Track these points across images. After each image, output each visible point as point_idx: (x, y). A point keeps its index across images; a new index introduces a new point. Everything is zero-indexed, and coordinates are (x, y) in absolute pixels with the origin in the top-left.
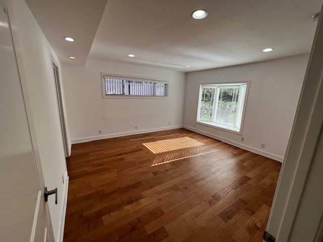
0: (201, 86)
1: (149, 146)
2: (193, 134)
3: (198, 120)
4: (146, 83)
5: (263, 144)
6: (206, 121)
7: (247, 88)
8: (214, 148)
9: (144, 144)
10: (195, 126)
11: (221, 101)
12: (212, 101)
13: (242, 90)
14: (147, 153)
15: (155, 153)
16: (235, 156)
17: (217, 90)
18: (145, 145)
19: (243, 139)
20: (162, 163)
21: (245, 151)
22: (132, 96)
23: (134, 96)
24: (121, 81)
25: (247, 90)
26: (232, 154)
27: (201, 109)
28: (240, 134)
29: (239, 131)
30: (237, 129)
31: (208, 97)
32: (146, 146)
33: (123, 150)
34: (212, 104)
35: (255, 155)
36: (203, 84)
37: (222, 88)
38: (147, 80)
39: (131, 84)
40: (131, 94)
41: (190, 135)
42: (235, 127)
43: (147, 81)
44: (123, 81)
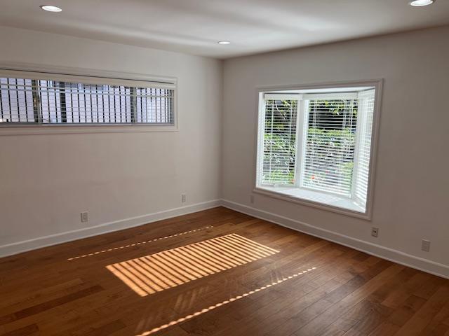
0: (261, 94)
1: (123, 272)
2: (247, 224)
3: (258, 186)
4: (114, 87)
5: (424, 243)
6: (281, 186)
7: (376, 98)
8: (305, 260)
9: (110, 267)
10: (252, 202)
11: (314, 130)
12: (294, 132)
13: (365, 102)
14: (115, 296)
15: (143, 294)
16: (360, 280)
17: (304, 102)
18: (115, 269)
19: (375, 233)
20: (165, 326)
21: (385, 264)
22: (73, 125)
23: (79, 125)
24: (29, 82)
25: (375, 102)
26: (351, 277)
27: (267, 152)
28: (367, 218)
29: (363, 210)
30: (359, 204)
31: (281, 120)
32: (117, 274)
33: (38, 296)
34: (293, 139)
35: (408, 273)
36: (268, 90)
37: (316, 98)
38: (114, 80)
39: (67, 90)
40: (69, 120)
41: (240, 227)
42: (354, 198)
43: (115, 83)
44: (34, 82)
